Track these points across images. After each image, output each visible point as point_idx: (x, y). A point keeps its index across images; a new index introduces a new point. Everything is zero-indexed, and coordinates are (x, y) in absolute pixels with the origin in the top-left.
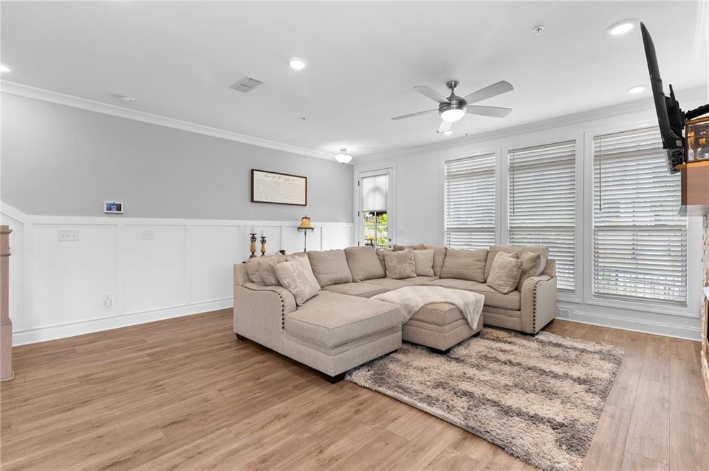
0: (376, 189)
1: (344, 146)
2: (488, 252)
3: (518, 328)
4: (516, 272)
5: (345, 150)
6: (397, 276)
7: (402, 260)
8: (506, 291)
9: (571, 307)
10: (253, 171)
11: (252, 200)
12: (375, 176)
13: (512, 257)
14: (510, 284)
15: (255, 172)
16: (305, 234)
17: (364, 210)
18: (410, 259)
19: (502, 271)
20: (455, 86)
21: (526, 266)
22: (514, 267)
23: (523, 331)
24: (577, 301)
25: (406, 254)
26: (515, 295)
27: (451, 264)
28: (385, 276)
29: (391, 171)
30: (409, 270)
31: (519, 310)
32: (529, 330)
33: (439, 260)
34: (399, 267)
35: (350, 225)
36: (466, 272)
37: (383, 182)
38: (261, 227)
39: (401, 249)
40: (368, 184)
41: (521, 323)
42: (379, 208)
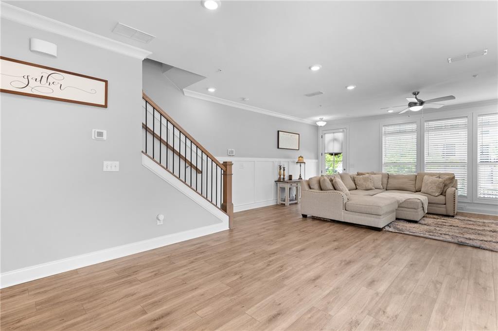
0: (335, 140)
1: (321, 117)
2: (416, 176)
3: (445, 214)
4: (442, 185)
5: (322, 119)
6: (364, 188)
7: (366, 180)
8: (437, 195)
9: (465, 205)
10: (278, 132)
11: (278, 148)
12: (334, 133)
13: (437, 177)
14: (439, 191)
15: (280, 132)
16: (300, 166)
17: (326, 152)
18: (371, 180)
19: (433, 185)
20: (418, 94)
21: (447, 182)
22: (441, 183)
23: (448, 214)
24: (469, 201)
25: (368, 177)
26: (442, 197)
27: (393, 183)
28: (356, 189)
29: (345, 130)
30: (371, 186)
31: (445, 204)
32: (452, 214)
33: (385, 180)
34: (364, 184)
35: (317, 161)
36: (405, 186)
37: (340, 136)
38: (284, 162)
39: (362, 174)
40: (328, 137)
41: (446, 210)
42: (336, 151)
